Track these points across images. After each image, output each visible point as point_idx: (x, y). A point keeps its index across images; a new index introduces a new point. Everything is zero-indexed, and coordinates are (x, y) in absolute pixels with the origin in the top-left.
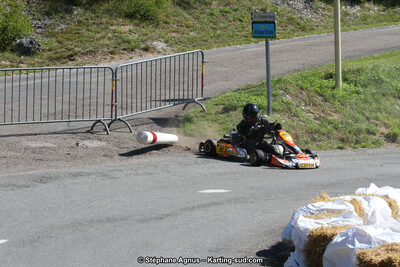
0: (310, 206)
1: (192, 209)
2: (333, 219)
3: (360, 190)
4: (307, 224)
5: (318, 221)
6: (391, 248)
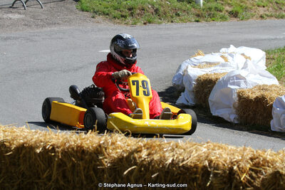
0: (192, 59)
3: (223, 50)
6: (263, 88)
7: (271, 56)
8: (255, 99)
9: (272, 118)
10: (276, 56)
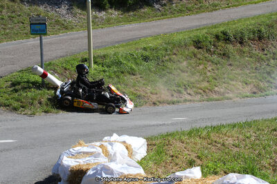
0: (71, 150)
2: (87, 159)
3: (106, 138)
4: (69, 162)
5: (77, 160)
7: (154, 142)
10: (157, 142)
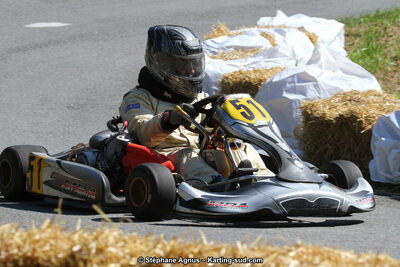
1: (24, 49)
2: (251, 60)
3: (264, 20)
5: (230, 62)
6: (349, 98)
7: (354, 30)
8: (337, 119)
9: (370, 156)
10: (362, 30)
